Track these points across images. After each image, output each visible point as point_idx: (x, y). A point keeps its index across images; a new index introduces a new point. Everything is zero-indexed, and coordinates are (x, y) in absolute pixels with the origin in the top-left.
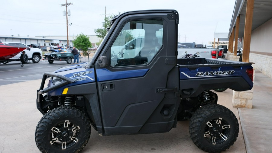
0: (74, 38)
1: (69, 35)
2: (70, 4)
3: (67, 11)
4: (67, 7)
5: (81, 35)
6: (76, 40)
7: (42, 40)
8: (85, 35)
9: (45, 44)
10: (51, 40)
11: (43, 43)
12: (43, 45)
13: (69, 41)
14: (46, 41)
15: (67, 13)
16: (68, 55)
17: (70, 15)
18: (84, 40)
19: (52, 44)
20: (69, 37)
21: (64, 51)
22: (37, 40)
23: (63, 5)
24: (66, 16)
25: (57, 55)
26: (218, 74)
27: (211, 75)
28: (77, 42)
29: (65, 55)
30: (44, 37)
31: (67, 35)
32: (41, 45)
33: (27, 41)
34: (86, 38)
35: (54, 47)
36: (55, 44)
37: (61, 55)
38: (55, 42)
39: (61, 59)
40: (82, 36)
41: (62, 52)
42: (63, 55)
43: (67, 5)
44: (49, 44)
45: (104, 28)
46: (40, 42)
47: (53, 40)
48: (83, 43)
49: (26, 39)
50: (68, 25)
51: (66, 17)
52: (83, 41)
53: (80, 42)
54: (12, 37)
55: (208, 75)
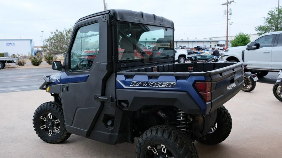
0: (232, 38)
1: (228, 36)
2: (231, 2)
3: (228, 10)
4: (228, 5)
5: (240, 34)
6: (235, 40)
7: (208, 41)
8: (245, 34)
9: (211, 46)
10: (217, 41)
11: (209, 44)
12: (209, 47)
13: (228, 41)
14: (212, 43)
15: (228, 12)
16: (208, 57)
17: (230, 14)
18: (243, 39)
19: (218, 45)
20: (228, 37)
21: (205, 53)
22: (204, 42)
23: (224, 4)
24: (227, 15)
25: (197, 57)
26: (155, 85)
27: (146, 87)
28: (235, 42)
29: (205, 56)
30: (210, 39)
31: (226, 36)
32: (207, 47)
33: (194, 43)
34: (246, 37)
35: (220, 48)
36: (221, 45)
37: (201, 57)
38: (221, 43)
39: (201, 61)
40: (241, 36)
41: (201, 54)
42: (203, 57)
43: (228, 3)
44: (215, 46)
45: (267, 24)
46: (206, 44)
47: (219, 41)
48: (241, 43)
49: (193, 42)
50: (229, 24)
51: (227, 17)
52: (243, 41)
53: (238, 42)
54: (181, 40)
55: (144, 86)
